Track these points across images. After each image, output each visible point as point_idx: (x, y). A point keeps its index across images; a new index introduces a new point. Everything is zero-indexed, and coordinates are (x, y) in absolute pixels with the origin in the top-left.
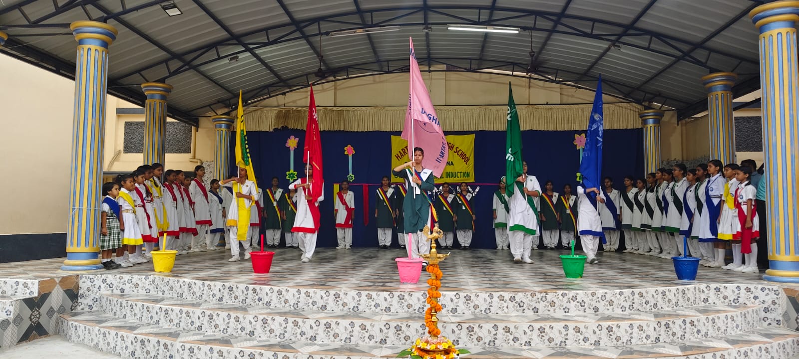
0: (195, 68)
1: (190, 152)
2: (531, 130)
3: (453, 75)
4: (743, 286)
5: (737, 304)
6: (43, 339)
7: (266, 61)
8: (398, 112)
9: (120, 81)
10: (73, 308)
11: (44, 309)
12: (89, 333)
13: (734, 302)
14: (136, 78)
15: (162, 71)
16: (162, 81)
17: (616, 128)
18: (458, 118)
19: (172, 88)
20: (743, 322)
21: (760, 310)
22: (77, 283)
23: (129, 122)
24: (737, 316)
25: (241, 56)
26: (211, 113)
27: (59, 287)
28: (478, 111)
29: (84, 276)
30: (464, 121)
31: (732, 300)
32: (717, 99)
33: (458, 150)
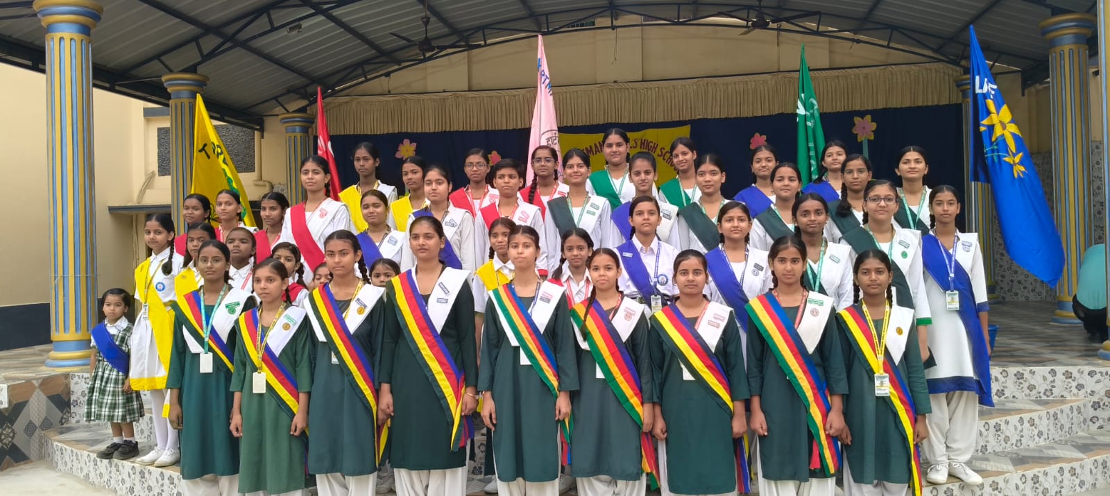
0: (244, 45)
1: (254, 171)
2: (782, 113)
3: (653, 32)
4: (1060, 370)
5: (1051, 398)
6: (23, 466)
7: (352, 26)
8: (568, 95)
9: (134, 72)
10: (64, 421)
11: (20, 424)
12: (77, 459)
13: (1045, 394)
14: (155, 66)
15: (190, 55)
16: (192, 69)
17: (920, 104)
18: (663, 100)
19: (208, 79)
20: (1052, 427)
21: (1085, 406)
22: (67, 385)
23: (164, 128)
24: (1040, 418)
25: (305, 24)
26: (279, 110)
27: (40, 392)
28: (695, 87)
29: (76, 374)
30: (673, 105)
31: (1043, 391)
32: (1062, 57)
33: (664, 152)
